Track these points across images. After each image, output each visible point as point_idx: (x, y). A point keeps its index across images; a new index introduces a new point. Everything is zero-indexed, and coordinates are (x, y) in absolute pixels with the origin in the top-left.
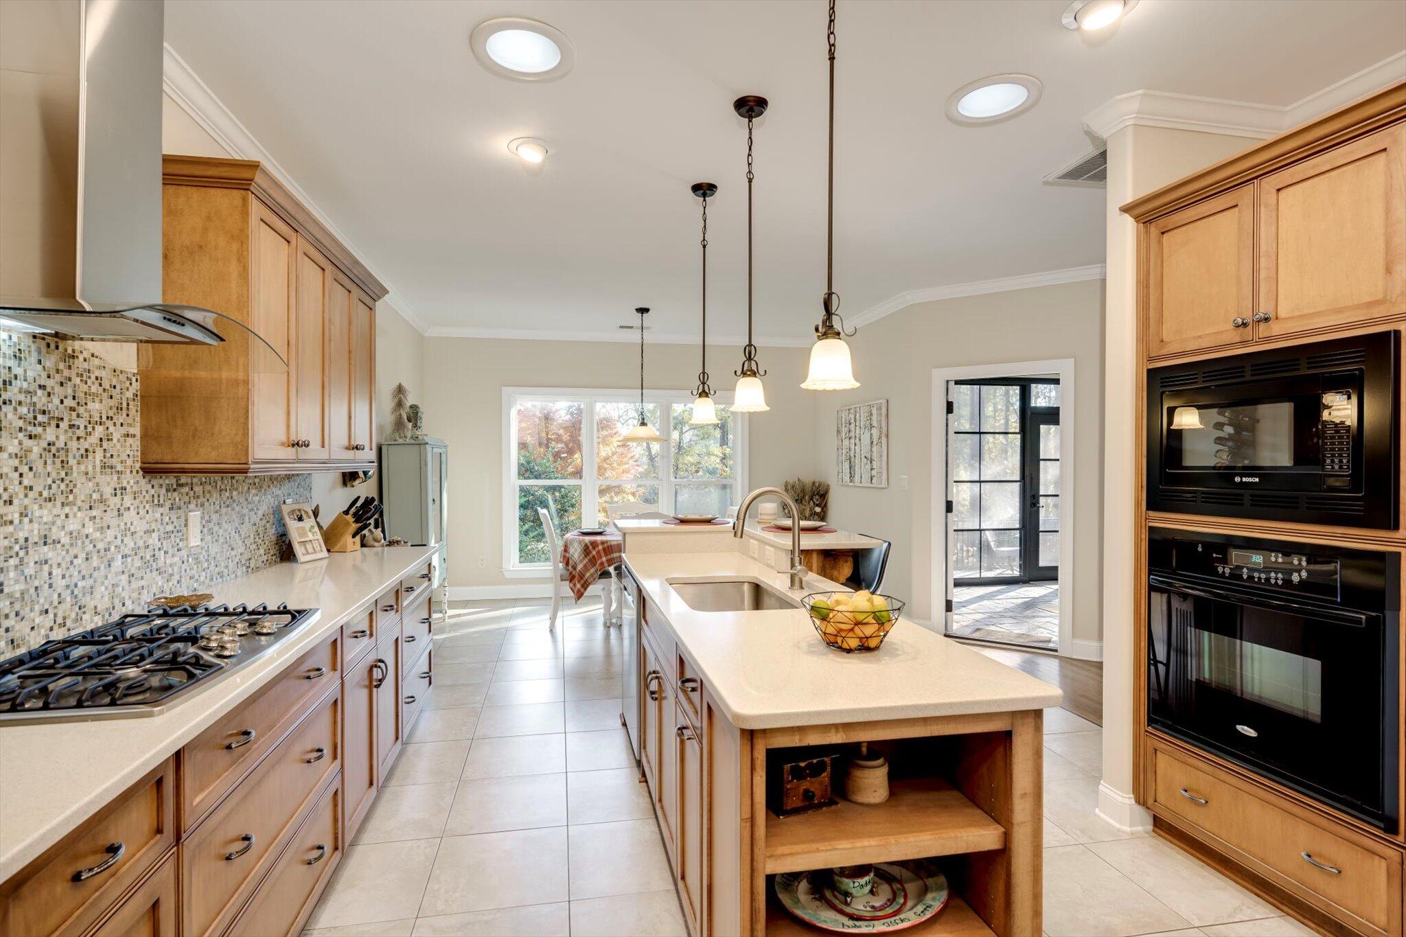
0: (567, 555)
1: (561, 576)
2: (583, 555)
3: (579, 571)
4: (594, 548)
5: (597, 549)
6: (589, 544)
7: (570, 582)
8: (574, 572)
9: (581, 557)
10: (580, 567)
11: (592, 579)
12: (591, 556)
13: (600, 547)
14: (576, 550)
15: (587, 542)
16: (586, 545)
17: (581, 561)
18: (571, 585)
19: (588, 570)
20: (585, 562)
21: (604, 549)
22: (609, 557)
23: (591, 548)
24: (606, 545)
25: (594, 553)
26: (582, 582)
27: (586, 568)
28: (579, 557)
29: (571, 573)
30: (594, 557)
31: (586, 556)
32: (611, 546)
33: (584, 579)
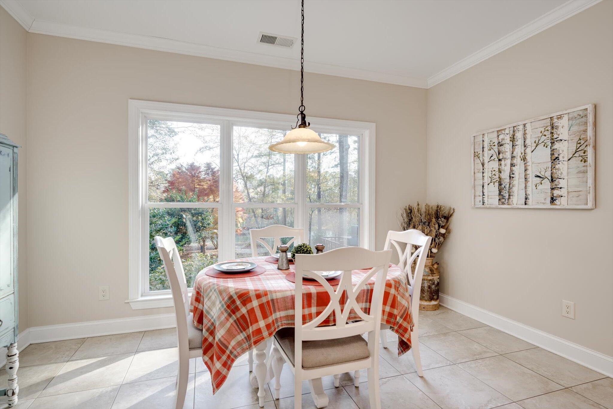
0: (200, 307)
1: (190, 342)
2: (226, 315)
3: (220, 340)
4: (244, 303)
5: (249, 306)
6: (235, 297)
7: (205, 353)
8: (210, 339)
9: (223, 318)
10: (220, 334)
11: (239, 350)
12: (238, 315)
13: (255, 303)
14: (214, 304)
15: (232, 292)
16: (231, 297)
17: (222, 324)
18: (207, 358)
19: (234, 336)
20: (228, 325)
21: (261, 306)
22: (270, 320)
23: (238, 302)
24: (264, 300)
25: (244, 310)
26: (224, 358)
27: (230, 334)
28: (219, 317)
29: (206, 340)
30: (243, 316)
31: (230, 315)
32: (273, 300)
33: (228, 352)
